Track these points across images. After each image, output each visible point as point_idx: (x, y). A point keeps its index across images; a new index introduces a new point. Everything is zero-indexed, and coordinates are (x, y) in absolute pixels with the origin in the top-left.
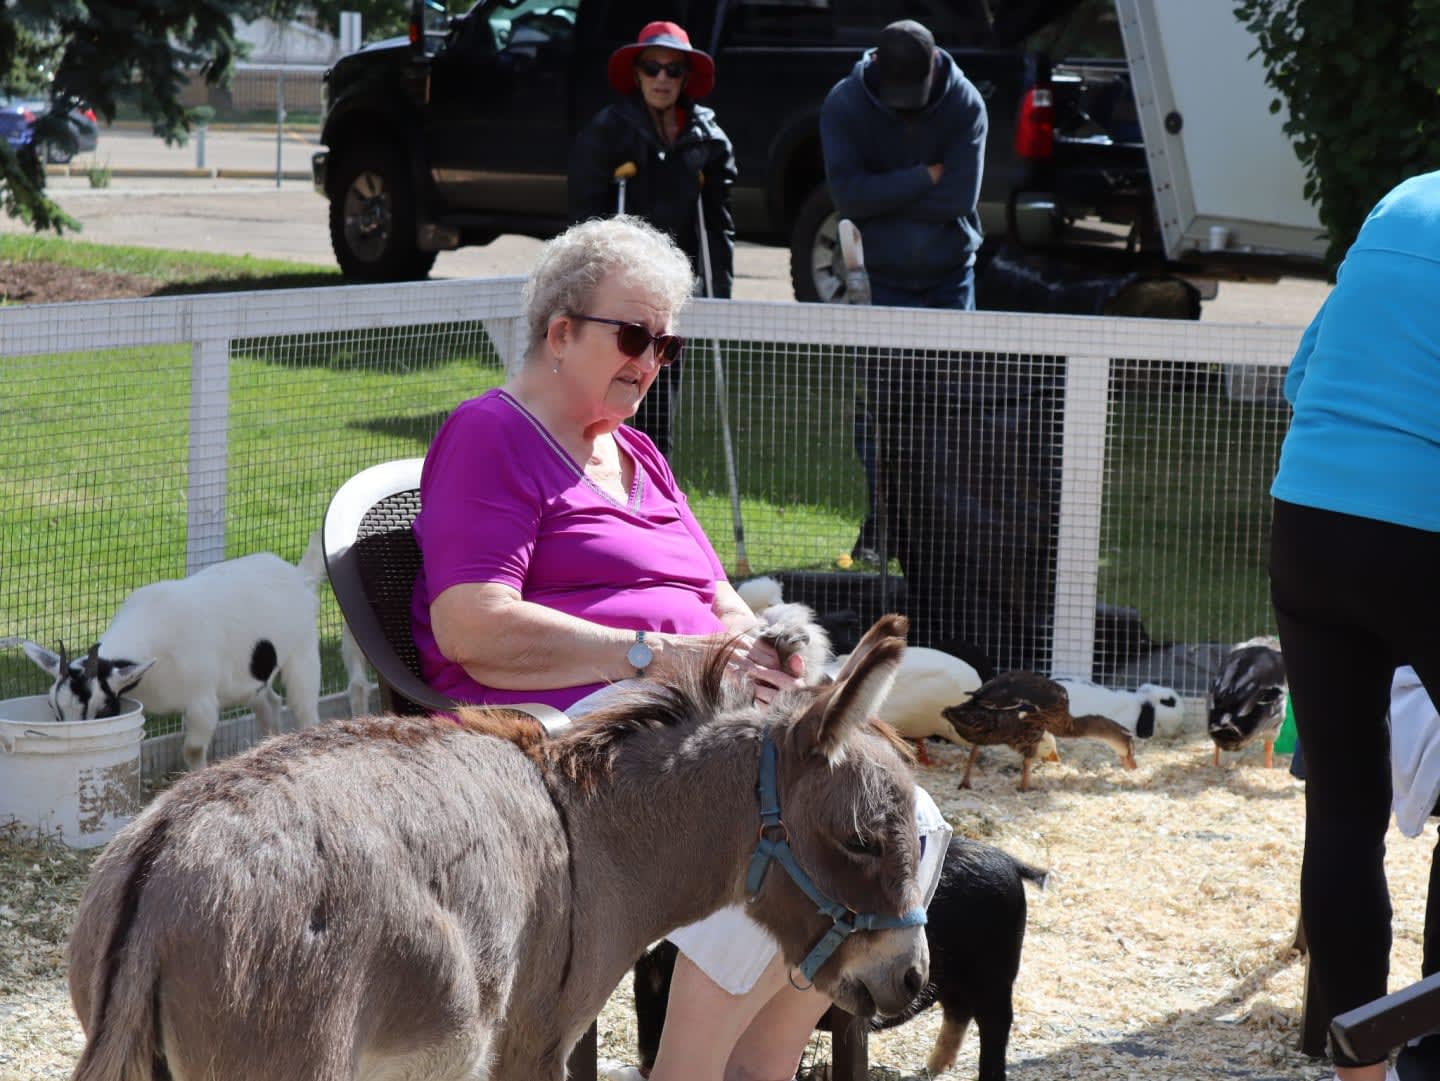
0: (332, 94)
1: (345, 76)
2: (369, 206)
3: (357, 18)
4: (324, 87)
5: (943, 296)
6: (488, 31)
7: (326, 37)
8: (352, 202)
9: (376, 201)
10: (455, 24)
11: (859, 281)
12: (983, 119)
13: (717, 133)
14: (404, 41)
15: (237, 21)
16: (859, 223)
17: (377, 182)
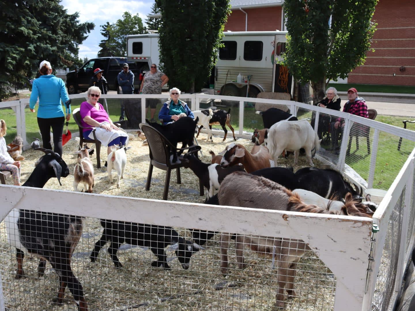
0: (67, 77)
1: (68, 75)
2: (72, 89)
3: (68, 69)
4: (66, 76)
5: (130, 93)
6: (84, 70)
7: (65, 71)
8: (70, 89)
9: (72, 88)
10: (80, 69)
11: (121, 92)
12: (134, 76)
13: (104, 79)
14: (74, 71)
15: (56, 70)
16: (121, 86)
17: (73, 86)
